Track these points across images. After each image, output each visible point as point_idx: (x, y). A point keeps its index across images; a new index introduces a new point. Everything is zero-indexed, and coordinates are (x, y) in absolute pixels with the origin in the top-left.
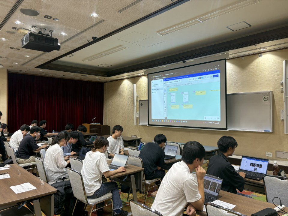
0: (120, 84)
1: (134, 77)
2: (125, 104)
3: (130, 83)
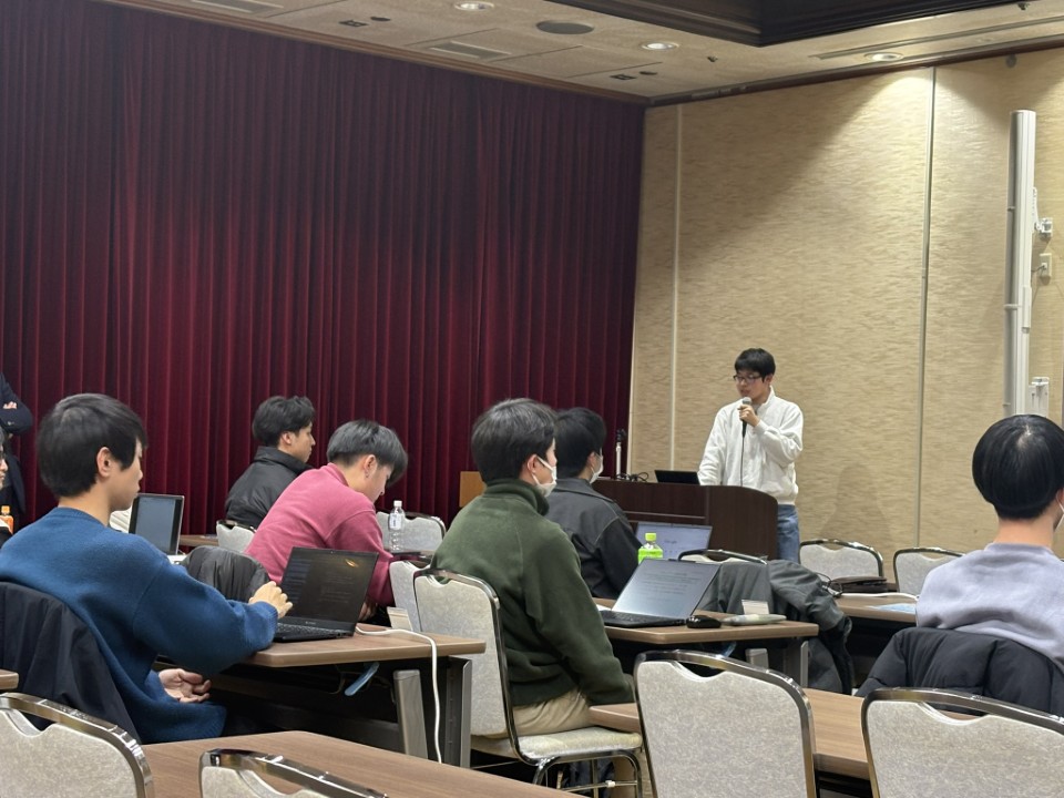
0: (845, 118)
1: (1011, 53)
2: (891, 307)
3: (962, 102)
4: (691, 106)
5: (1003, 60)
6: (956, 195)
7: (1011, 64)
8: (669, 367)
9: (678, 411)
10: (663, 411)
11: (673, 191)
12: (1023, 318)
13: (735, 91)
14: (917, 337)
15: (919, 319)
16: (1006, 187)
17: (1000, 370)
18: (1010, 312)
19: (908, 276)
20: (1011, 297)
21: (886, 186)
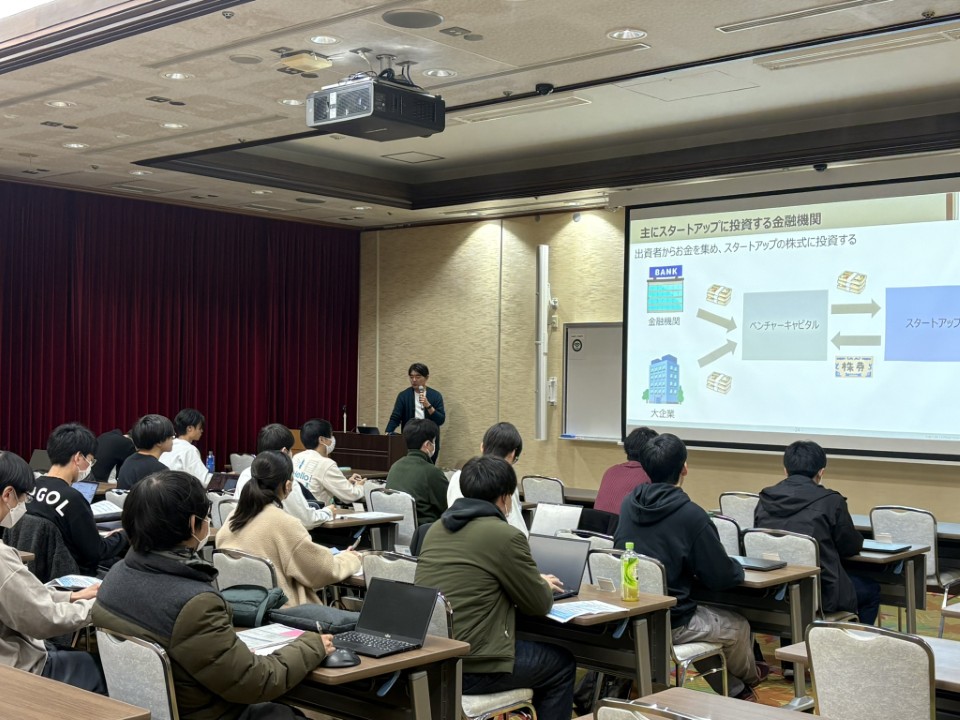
0: (460, 241)
1: (537, 214)
2: (483, 340)
3: (515, 238)
4: (383, 233)
5: (533, 218)
6: (511, 285)
7: (538, 220)
8: (375, 369)
9: (381, 392)
10: (372, 392)
11: (376, 276)
12: (544, 348)
13: (405, 226)
14: (496, 356)
15: (496, 347)
16: (535, 281)
17: (534, 373)
18: (537, 345)
19: (491, 325)
20: (538, 338)
21: (480, 279)
